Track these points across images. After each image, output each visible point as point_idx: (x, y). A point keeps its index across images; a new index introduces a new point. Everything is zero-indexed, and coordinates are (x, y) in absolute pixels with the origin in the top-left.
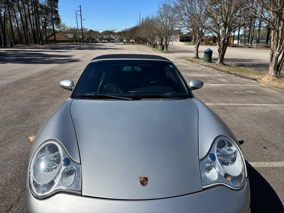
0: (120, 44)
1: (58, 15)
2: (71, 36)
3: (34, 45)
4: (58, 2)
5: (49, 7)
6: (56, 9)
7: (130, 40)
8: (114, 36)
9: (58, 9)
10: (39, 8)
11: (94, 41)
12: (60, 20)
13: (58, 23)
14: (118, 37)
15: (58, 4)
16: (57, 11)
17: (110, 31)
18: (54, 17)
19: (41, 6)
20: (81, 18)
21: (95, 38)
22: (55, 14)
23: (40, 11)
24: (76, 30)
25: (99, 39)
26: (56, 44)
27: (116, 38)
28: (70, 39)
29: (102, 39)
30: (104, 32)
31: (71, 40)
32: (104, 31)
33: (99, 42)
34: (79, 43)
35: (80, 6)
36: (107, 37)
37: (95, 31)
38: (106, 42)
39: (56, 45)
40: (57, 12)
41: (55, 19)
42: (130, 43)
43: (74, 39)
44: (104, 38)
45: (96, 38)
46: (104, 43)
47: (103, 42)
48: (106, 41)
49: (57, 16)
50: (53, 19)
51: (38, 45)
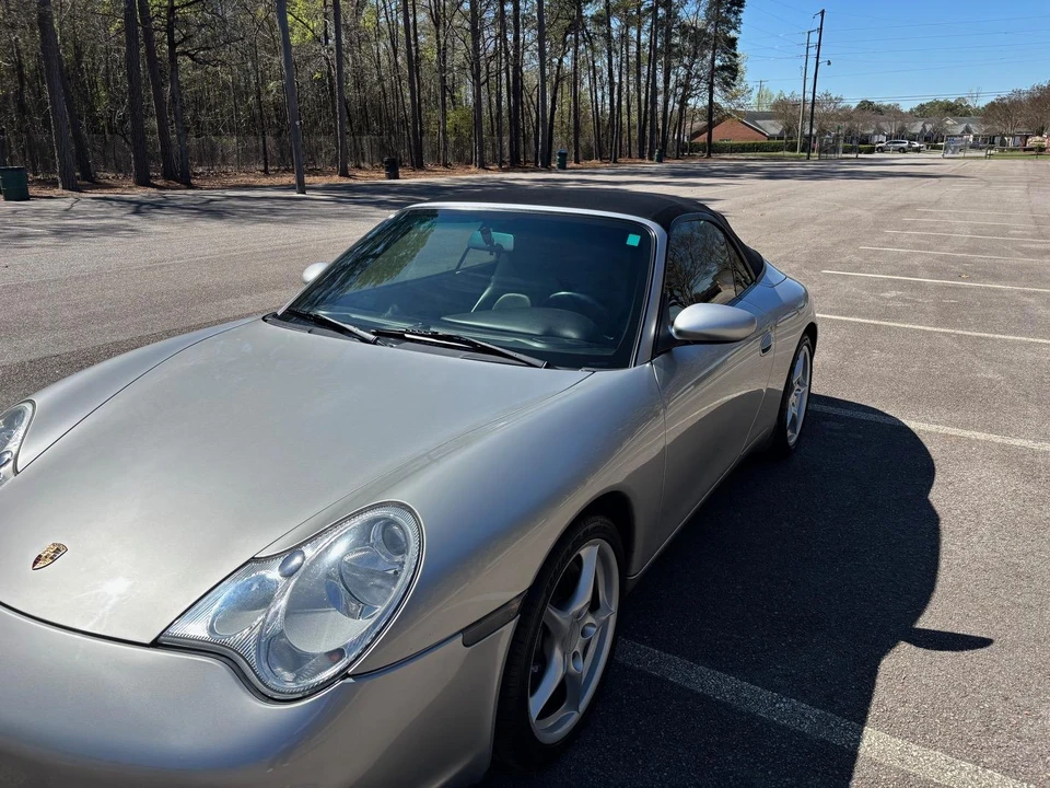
0: (967, 155)
1: (736, 56)
2: (773, 128)
3: (638, 161)
4: (742, 6)
5: (710, 30)
6: (732, 34)
7: (1027, 137)
8: (960, 123)
9: (739, 32)
10: (676, 35)
11: (863, 144)
12: (736, 71)
13: (728, 84)
14: (979, 127)
15: (741, 16)
16: (735, 40)
17: (949, 104)
18: (718, 63)
19: (684, 29)
20: (818, 57)
21: (871, 132)
22: (725, 53)
23: (676, 45)
24: (795, 105)
25: (889, 137)
26: (709, 156)
27: (968, 131)
28: (769, 138)
29: (901, 134)
30: (922, 107)
31: (769, 145)
32: (924, 102)
33: (882, 150)
34: (797, 153)
35: (823, 12)
36: (929, 127)
37: (886, 104)
38: (918, 150)
39: (710, 161)
40: (732, 42)
41: (723, 68)
42: (1025, 150)
43: (782, 138)
44: (913, 132)
45: (875, 134)
46: (904, 152)
47: (902, 150)
48: (917, 145)
49: (730, 59)
50: (714, 71)
51: (647, 161)
